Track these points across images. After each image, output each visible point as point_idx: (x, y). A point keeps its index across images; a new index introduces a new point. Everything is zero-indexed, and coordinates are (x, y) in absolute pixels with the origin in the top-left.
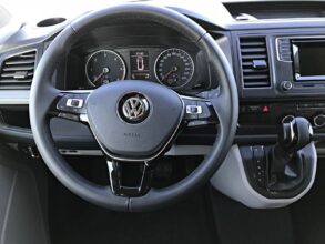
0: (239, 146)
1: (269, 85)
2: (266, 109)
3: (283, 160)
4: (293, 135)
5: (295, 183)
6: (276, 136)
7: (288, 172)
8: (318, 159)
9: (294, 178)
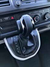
0: (6, 39)
1: (10, 5)
2: (12, 18)
3: (26, 40)
4: (23, 27)
5: (33, 48)
6: (17, 31)
7: (30, 44)
8: (40, 34)
9: (32, 46)
